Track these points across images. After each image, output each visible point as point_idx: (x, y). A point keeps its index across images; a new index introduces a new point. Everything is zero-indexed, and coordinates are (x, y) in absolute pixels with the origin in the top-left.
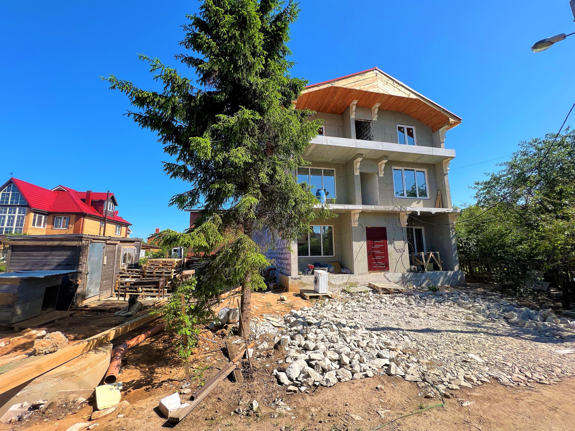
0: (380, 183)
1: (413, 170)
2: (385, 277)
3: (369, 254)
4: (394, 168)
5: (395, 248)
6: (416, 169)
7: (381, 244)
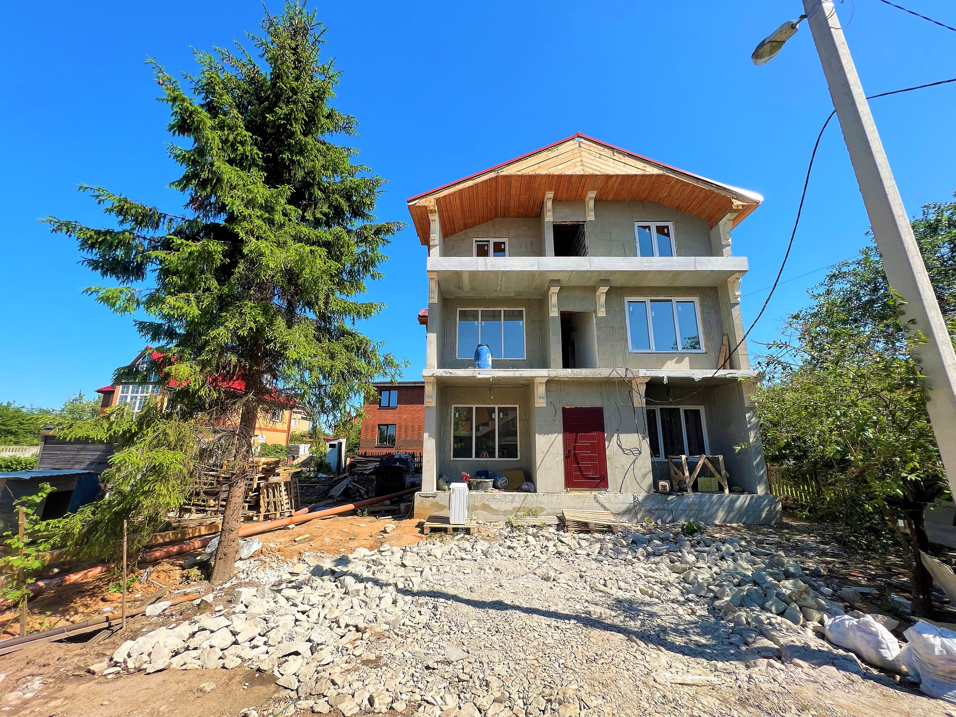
0: (598, 328)
1: (671, 301)
2: (597, 501)
3: (567, 457)
4: (628, 299)
5: (621, 447)
6: (675, 299)
7: (593, 438)
